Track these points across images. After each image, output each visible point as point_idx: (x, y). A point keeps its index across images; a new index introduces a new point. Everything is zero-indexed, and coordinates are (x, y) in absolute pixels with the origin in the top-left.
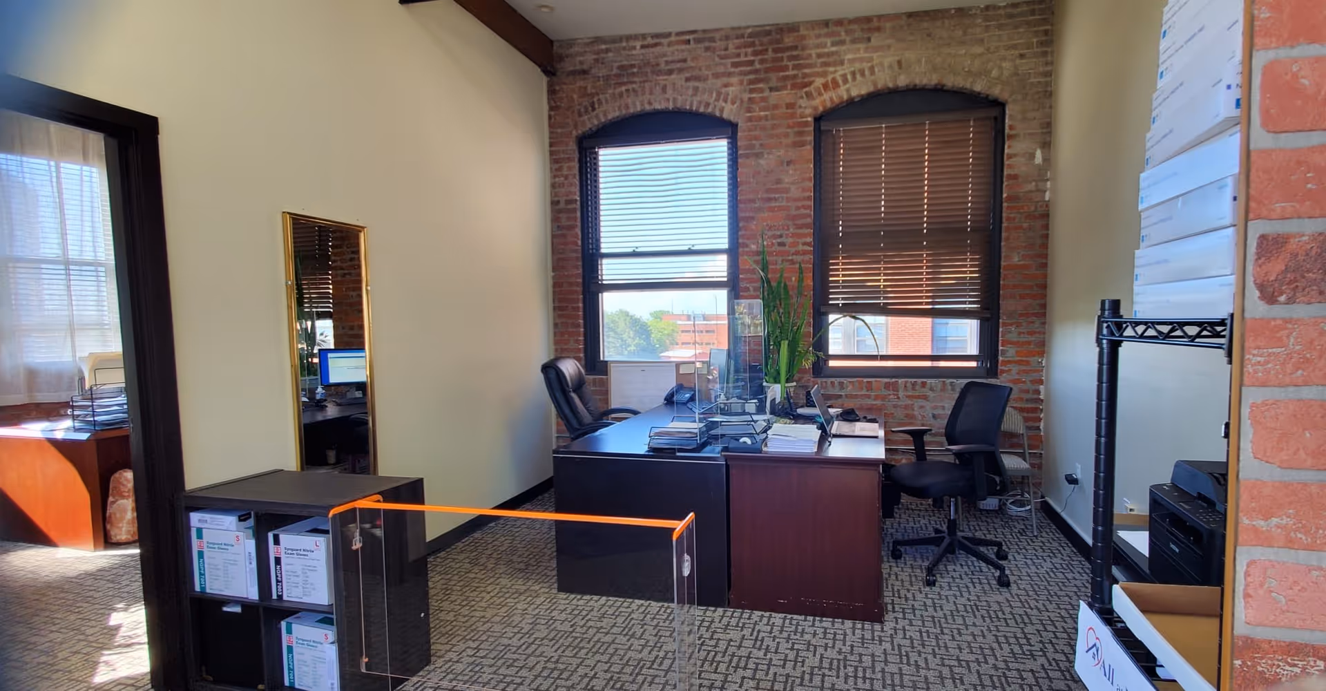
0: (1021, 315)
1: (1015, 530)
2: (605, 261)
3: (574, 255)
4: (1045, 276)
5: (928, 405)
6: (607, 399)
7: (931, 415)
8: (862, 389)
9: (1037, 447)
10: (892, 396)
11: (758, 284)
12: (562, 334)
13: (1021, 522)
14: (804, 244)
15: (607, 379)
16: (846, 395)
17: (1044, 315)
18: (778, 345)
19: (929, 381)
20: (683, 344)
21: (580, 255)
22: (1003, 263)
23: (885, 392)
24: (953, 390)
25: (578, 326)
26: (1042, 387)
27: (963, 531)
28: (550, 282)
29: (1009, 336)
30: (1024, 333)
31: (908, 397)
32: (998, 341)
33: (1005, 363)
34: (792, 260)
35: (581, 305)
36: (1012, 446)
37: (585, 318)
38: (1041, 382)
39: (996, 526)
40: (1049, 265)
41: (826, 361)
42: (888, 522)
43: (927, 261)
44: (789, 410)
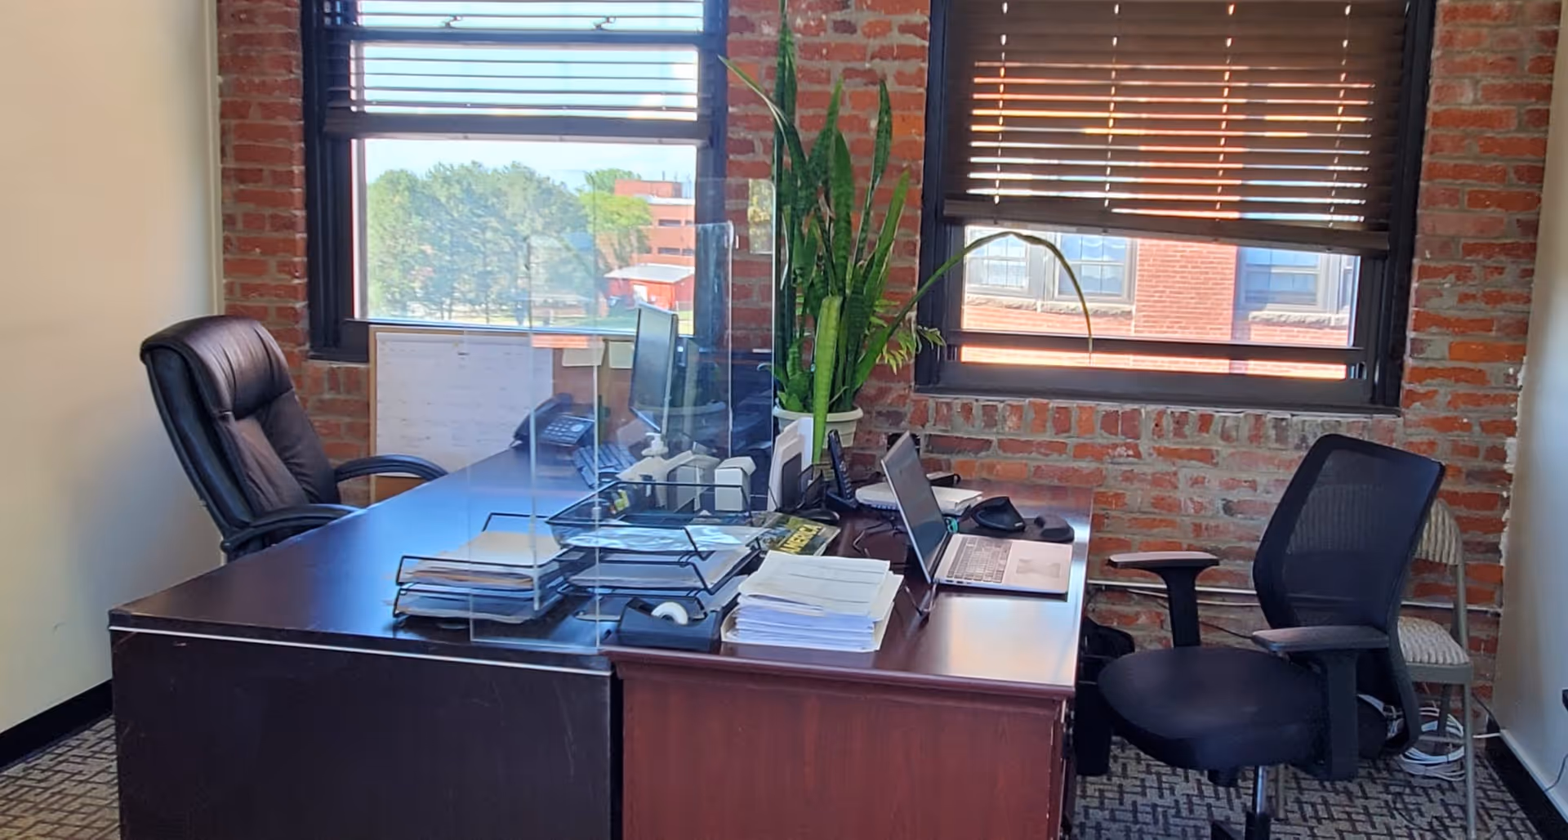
0: (1470, 250)
1: (1418, 820)
2: (370, 50)
3: (279, 29)
4: (1542, 146)
5: (1213, 477)
6: (368, 425)
7: (1220, 504)
8: (1043, 427)
9: (1488, 598)
10: (1121, 450)
11: (770, 135)
12: (246, 244)
13: (1436, 796)
14: (906, 29)
15: (368, 372)
16: (1000, 442)
17: (1532, 249)
18: (813, 305)
19: (1221, 414)
20: (661, 250)
21: (296, 30)
22: (1432, 107)
23: (1101, 438)
24: (1281, 438)
25: (290, 225)
26: (1510, 440)
27: (1286, 821)
28: (213, 104)
29: (1433, 304)
30: (1474, 297)
31: (1160, 452)
32: (1405, 319)
33: (1420, 375)
34: (870, 71)
35: (298, 169)
36: (1424, 591)
37: (309, 204)
38: (1510, 429)
39: (1372, 805)
40: (1552, 116)
41: (952, 350)
42: (1094, 785)
43: (1234, 92)
44: (832, 492)
